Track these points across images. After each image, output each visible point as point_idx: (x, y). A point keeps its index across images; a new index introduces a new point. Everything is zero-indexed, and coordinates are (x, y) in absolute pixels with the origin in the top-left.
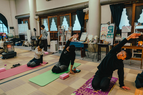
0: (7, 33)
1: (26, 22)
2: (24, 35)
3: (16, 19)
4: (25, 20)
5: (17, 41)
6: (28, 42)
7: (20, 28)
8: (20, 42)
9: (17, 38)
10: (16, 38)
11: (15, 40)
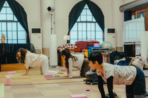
0: (101, 42)
1: (142, 16)
2: (135, 45)
3: (121, 12)
4: (139, 12)
5: (118, 58)
6: (141, 60)
7: (127, 32)
8: (124, 59)
9: (119, 51)
10: (116, 52)
11: (115, 55)
